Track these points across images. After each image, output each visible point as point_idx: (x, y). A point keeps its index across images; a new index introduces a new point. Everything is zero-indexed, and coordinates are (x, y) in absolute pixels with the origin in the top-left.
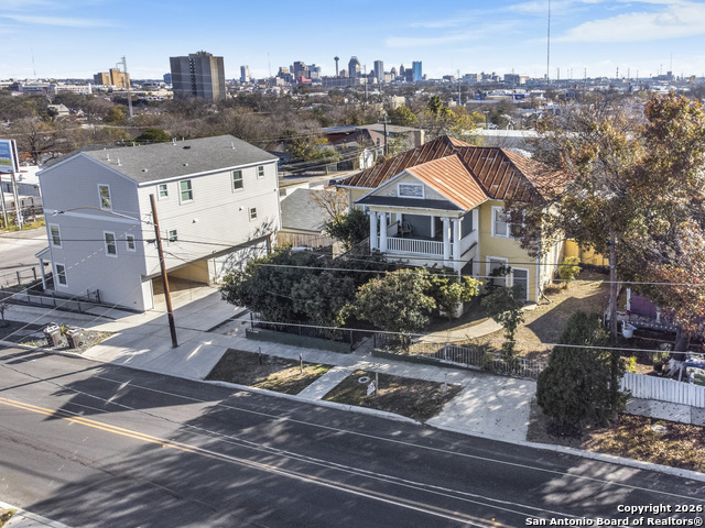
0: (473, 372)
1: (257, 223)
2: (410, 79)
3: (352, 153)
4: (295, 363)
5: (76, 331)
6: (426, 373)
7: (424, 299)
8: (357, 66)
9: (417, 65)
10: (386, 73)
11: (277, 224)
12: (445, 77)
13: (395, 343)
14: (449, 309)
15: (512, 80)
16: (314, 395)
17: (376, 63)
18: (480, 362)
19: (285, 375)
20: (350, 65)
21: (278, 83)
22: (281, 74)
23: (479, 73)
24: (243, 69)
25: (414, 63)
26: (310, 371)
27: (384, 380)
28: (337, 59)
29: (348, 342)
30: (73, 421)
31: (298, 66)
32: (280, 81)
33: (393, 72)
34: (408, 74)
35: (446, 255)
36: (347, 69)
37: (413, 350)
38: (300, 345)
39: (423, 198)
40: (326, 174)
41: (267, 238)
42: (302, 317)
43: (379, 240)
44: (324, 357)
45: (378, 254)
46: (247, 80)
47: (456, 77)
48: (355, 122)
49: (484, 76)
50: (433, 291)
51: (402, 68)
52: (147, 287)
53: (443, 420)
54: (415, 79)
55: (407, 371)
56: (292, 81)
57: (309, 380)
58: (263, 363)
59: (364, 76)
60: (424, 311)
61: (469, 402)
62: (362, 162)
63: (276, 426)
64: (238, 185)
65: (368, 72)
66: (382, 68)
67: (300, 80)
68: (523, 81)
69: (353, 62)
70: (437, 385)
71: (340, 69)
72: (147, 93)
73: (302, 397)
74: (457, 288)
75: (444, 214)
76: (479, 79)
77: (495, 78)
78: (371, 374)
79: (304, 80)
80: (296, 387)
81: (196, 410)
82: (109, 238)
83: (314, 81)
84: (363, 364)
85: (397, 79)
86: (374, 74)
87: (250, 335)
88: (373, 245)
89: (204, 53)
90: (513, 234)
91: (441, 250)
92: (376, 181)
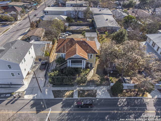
0: (96, 86)
1: (33, 59)
4: (67, 91)
19: (67, 94)
30: (42, 112)
38: (64, 87)
40: (12, 24)
43: (69, 64)
44: (70, 88)
53: (98, 97)
55: (86, 88)
57: (72, 94)
58: (62, 92)
61: (99, 92)
64: (30, 53)
70: (93, 90)
73: (74, 98)
78: (81, 90)
82: (12, 74)
84: (78, 88)
90: (91, 58)
91: (82, 65)
92: (63, 51)
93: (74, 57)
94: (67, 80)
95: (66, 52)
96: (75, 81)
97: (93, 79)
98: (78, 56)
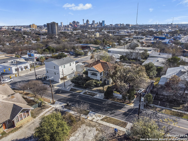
0: (99, 92)
1: (73, 71)
2: (101, 26)
4: (79, 90)
5: (53, 85)
6: (94, 92)
7: (94, 84)
9: (103, 22)
10: (95, 24)
11: (75, 71)
12: (110, 25)
13: (91, 89)
14: (98, 85)
16: (82, 93)
17: (93, 21)
18: (100, 91)
19: (78, 91)
21: (70, 27)
22: (70, 24)
23: (119, 24)
24: (61, 23)
25: (103, 21)
26: (81, 91)
27: (89, 92)
28: (83, 20)
29: (85, 88)
30: (57, 94)
31: (74, 22)
32: (70, 26)
33: (97, 23)
34: (101, 24)
35: (98, 78)
36: (86, 23)
37: (93, 90)
38: (80, 88)
39: (95, 70)
41: (74, 73)
42: (80, 85)
43: (89, 75)
44: (82, 90)
45: (89, 77)
46: (62, 26)
47: (113, 25)
48: (87, 43)
49: (121, 25)
50: (95, 83)
51: (99, 22)
52: (60, 79)
53: (95, 97)
54: (103, 25)
55: (92, 92)
56: (73, 26)
57: (81, 92)
58: (76, 90)
60: (94, 85)
61: (98, 95)
62: (88, 54)
63: (78, 96)
64: (70, 65)
65: (91, 24)
66: (94, 22)
67: (75, 26)
68: (131, 26)
69: (87, 21)
70: (95, 93)
71: (84, 23)
72: (41, 30)
73: (80, 94)
74: (99, 82)
75: (98, 73)
76: (119, 25)
77: (123, 25)
78: (88, 92)
79: (76, 26)
80: (80, 93)
81: (69, 94)
82: (55, 73)
83: (78, 26)
84: (87, 91)
85: (98, 25)
86: (92, 24)
87: (73, 87)
88: (89, 76)
89: (54, 22)
93: (92, 70)
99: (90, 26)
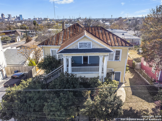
2: (19, 19)
3: (14, 38)
8: (4, 16)
10: (12, 18)
12: (28, 19)
15: (46, 19)
17: (9, 15)
20: (1, 15)
23: (37, 18)
25: (20, 15)
33: (14, 17)
36: (1, 17)
39: (91, 48)
40: (7, 44)
43: (68, 68)
47: (32, 19)
48: (10, 29)
49: (39, 19)
51: (17, 16)
54: (21, 19)
59: (6, 19)
66: (11, 16)
68: (48, 20)
75: (101, 55)
77: (41, 19)
85: (16, 19)
86: (9, 18)
88: (65, 70)
90: (117, 58)
91: (98, 70)
92: (56, 43)
93: (79, 48)
94: (54, 105)
95: (62, 43)
96: (83, 110)
97: (131, 108)
98: (90, 45)
99: (6, 20)
